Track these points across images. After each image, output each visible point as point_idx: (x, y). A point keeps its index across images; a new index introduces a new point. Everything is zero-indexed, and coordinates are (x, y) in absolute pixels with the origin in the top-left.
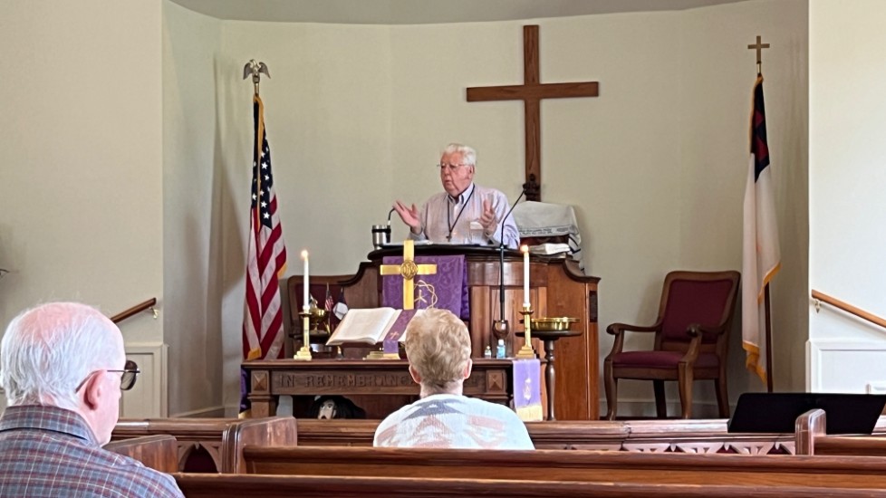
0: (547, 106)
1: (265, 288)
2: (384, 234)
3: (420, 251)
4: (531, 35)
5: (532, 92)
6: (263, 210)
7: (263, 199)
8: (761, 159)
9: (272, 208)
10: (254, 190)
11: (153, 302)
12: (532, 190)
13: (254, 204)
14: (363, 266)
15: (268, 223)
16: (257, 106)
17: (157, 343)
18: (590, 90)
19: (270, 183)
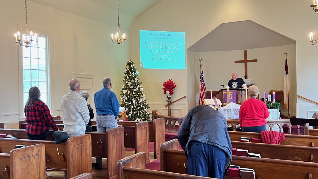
0: (248, 63)
1: (202, 93)
2: (223, 86)
3: (229, 89)
4: (246, 52)
5: (246, 61)
6: (202, 82)
7: (202, 80)
8: (287, 72)
9: (203, 81)
10: (201, 78)
11: (186, 97)
12: (246, 77)
13: (201, 81)
14: (219, 91)
15: (203, 84)
16: (201, 65)
17: (186, 103)
18: (256, 61)
19: (203, 77)
